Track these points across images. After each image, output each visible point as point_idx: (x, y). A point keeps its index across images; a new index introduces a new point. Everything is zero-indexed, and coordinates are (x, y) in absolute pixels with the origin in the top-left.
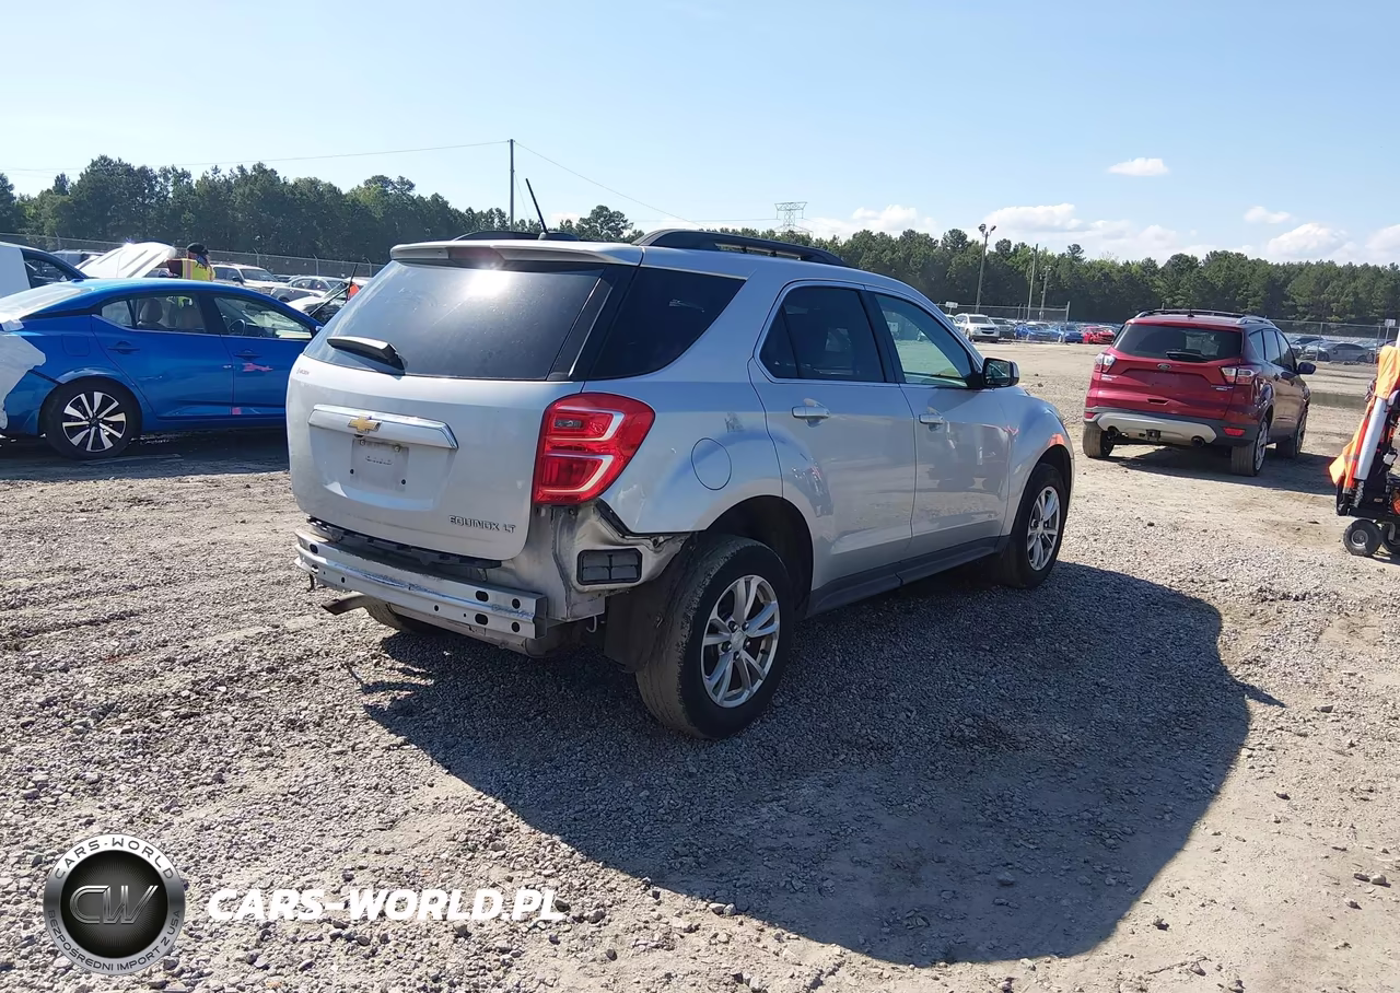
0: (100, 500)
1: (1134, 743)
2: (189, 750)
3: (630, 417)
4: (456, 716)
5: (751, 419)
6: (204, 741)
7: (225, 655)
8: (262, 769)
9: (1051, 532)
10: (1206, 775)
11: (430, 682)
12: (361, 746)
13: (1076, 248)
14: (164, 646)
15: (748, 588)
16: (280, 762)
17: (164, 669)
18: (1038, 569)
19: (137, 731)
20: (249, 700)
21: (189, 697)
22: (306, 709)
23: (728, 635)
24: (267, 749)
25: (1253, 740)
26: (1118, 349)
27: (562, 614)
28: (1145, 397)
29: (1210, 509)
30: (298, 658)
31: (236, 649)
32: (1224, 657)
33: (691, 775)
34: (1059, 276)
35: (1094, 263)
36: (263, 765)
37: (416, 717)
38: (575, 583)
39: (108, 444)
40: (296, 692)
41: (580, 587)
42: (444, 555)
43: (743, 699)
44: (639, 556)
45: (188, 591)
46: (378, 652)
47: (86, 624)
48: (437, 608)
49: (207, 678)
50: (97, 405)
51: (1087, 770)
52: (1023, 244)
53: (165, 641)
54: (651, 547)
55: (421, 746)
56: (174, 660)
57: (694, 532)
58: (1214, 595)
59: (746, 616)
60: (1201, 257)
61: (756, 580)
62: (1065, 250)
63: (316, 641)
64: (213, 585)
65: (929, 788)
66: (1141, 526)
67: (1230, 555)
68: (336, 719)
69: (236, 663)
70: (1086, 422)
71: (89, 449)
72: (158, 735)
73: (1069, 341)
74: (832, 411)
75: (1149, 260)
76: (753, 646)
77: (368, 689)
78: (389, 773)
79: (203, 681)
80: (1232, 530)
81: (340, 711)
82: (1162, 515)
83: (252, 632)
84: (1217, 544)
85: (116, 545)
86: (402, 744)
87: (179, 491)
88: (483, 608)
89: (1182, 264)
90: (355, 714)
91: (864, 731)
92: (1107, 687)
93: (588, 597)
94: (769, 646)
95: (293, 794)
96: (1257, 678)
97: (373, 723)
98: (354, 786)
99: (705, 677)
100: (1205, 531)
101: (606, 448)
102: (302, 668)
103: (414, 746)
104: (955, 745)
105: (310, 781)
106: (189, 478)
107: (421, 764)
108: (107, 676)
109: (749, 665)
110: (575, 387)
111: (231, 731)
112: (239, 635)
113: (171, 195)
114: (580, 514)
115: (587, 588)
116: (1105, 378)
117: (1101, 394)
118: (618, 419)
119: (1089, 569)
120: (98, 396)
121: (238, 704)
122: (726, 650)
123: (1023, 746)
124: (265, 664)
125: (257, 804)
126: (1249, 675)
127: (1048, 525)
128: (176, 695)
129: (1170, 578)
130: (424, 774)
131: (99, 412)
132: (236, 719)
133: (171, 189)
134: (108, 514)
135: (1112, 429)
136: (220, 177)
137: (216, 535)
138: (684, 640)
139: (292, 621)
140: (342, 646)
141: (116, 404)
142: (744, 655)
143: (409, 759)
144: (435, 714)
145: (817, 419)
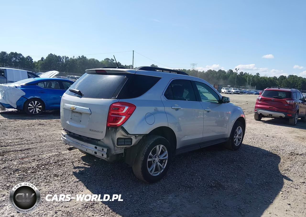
0: (33, 124)
1: (254, 189)
2: (31, 180)
3: (130, 107)
4: (92, 175)
5: (161, 109)
6: (35, 178)
7: (46, 159)
8: (46, 185)
9: (240, 137)
10: (270, 198)
11: (89, 167)
12: (69, 181)
13: (258, 74)
14: (34, 156)
15: (160, 148)
16: (50, 184)
17: (32, 161)
18: (237, 146)
19: (22, 175)
20: (48, 169)
21: (35, 168)
22: (60, 172)
23: (154, 159)
24: (48, 181)
25: (283, 189)
26: (262, 96)
27: (113, 152)
28: (268, 107)
29: (283, 133)
30: (62, 160)
31: (49, 158)
32: (280, 168)
33: (143, 192)
34: (254, 80)
35: (262, 77)
36: (46, 184)
37: (84, 175)
38: (116, 145)
39: (38, 112)
40: (59, 168)
41: (117, 146)
42: (88, 138)
43: (158, 174)
44: (132, 139)
45: (44, 144)
46: (80, 160)
47: (19, 151)
48: (87, 150)
49: (41, 164)
50: (36, 104)
51: (240, 195)
52: (246, 73)
53: (35, 155)
54: (135, 137)
55: (83, 182)
56: (35, 159)
57: (145, 134)
58: (280, 153)
59: (159, 154)
60: (287, 76)
61: (162, 146)
62: (256, 74)
63: (67, 157)
64: (50, 143)
65: (200, 198)
66: (265, 136)
67: (285, 144)
68: (66, 175)
69: (48, 161)
70: (255, 112)
71: (33, 113)
72: (26, 176)
73: (256, 94)
74: (182, 107)
75: (275, 77)
76: (161, 162)
77: (75, 168)
78: (73, 188)
79: (40, 164)
80: (287, 138)
81: (67, 173)
82: (271, 134)
83: (54, 154)
84: (283, 141)
85: (32, 134)
86: (78, 181)
87: (50, 123)
88: (96, 150)
89: (282, 78)
90: (70, 174)
91: (187, 183)
92: (250, 175)
93: (120, 149)
94: (165, 161)
95: (50, 192)
96: (287, 174)
97: (74, 176)
98: (64, 191)
99: (148, 168)
100: (280, 138)
101: (124, 114)
102: (62, 162)
103: (81, 182)
104: (209, 188)
105: (55, 189)
106: (53, 120)
107: (81, 186)
108: (19, 162)
109: (160, 166)
110: (117, 100)
111: (42, 176)
112: (51, 154)
113: (64, 62)
114: (118, 129)
115: (119, 146)
116: (259, 102)
117: (258, 106)
118: (126, 108)
119: (251, 146)
120: (36, 102)
121: (45, 170)
122: (154, 162)
123: (226, 189)
124: (54, 161)
125: (42, 193)
126: (285, 173)
127: (239, 135)
128: (33, 167)
129: (270, 149)
130: (81, 189)
131: (36, 105)
132: (44, 174)
133: (64, 60)
134: (33, 127)
135: (261, 114)
136: (74, 58)
137: (54, 132)
138: (143, 159)
139: (64, 152)
140: (72, 158)
141: (40, 104)
142: (159, 164)
143: (79, 185)
144: (88, 174)
145: (178, 109)
